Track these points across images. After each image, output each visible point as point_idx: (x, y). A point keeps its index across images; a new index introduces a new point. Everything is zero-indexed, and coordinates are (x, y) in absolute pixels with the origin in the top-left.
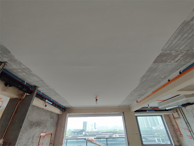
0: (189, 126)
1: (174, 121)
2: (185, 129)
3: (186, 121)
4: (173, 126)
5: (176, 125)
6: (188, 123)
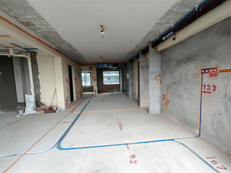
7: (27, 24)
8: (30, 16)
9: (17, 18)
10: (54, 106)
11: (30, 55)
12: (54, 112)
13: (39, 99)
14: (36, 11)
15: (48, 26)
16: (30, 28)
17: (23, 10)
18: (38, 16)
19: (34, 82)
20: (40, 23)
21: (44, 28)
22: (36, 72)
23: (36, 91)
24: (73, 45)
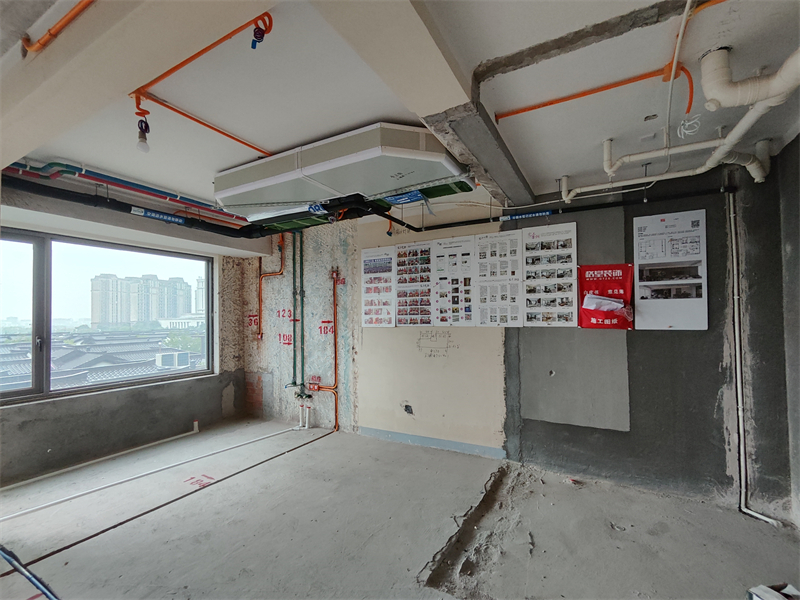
0: (299, 303)
1: (254, 288)
2: (281, 314)
3: (298, 284)
4: (245, 303)
5: (257, 299)
6: (303, 293)
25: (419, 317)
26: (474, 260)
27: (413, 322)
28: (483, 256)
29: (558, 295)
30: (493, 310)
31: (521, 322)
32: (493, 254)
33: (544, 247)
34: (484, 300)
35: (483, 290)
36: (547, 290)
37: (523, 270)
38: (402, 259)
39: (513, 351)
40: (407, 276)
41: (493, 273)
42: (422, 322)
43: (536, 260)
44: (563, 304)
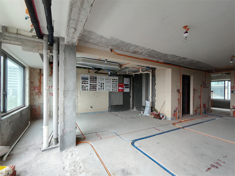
2: (51, 87)
5: (38, 82)
7: (135, 52)
8: (132, 48)
9: (128, 51)
10: (162, 114)
11: (151, 71)
12: (161, 119)
13: (154, 105)
14: (132, 44)
15: (145, 49)
16: (138, 54)
17: (127, 46)
18: (135, 46)
19: (152, 91)
20: (140, 49)
21: (144, 51)
22: (154, 83)
23: (153, 99)
24: (177, 55)
25: (94, 89)
26: (105, 80)
27: (93, 90)
28: (106, 80)
29: (116, 87)
30: (107, 89)
31: (111, 91)
32: (108, 80)
33: (115, 80)
34: (106, 87)
35: (106, 85)
36: (115, 86)
37: (112, 83)
38: (91, 78)
39: (110, 95)
40: (92, 81)
41: (108, 83)
42: (95, 90)
43: (113, 82)
44: (116, 88)
